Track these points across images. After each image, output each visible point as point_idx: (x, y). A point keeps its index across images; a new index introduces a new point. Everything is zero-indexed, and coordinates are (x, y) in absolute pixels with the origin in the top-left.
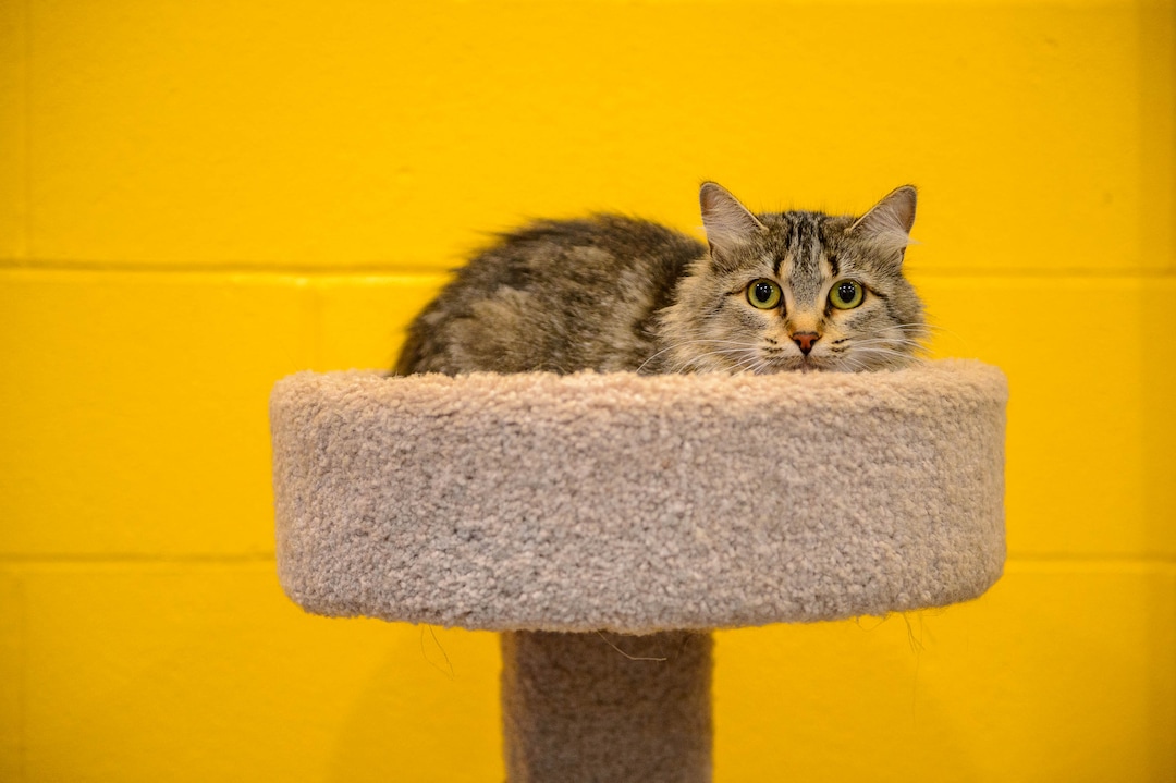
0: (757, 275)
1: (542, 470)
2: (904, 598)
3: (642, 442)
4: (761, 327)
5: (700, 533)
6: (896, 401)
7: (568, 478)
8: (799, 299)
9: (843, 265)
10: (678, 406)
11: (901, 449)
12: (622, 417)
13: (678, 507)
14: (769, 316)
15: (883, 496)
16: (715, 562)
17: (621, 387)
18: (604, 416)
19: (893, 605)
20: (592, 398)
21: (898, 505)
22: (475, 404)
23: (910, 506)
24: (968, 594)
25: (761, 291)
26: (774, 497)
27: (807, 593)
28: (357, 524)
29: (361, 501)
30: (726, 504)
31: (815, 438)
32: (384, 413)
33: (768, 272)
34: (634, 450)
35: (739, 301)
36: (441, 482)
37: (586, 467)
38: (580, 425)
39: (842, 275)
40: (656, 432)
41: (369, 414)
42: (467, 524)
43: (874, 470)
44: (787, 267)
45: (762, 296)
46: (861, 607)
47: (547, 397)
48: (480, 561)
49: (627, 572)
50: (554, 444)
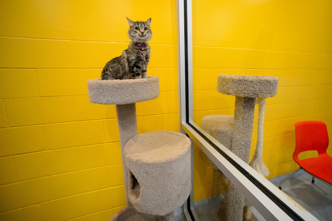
0: (136, 26)
1: (110, 89)
2: (148, 99)
3: (120, 86)
4: (137, 32)
5: (127, 95)
6: (146, 81)
7: (113, 90)
8: (141, 29)
9: (145, 26)
10: (124, 83)
11: (147, 86)
12: (118, 84)
13: (124, 93)
14: (138, 31)
15: (146, 90)
16: (129, 98)
17: (118, 81)
18: (116, 84)
19: (147, 100)
20: (115, 82)
21: (147, 91)
22: (103, 83)
23: (148, 91)
24: (155, 98)
25: (137, 28)
26: (134, 91)
27: (138, 100)
28: (94, 95)
29: (94, 93)
30: (129, 92)
31: (138, 85)
32: (95, 84)
33: (137, 26)
34: (120, 87)
35: (134, 30)
36: (101, 91)
37: (115, 89)
38: (114, 85)
39: (145, 27)
40: (122, 85)
41: (93, 84)
42: (104, 95)
43: (144, 88)
44: (139, 25)
45: (137, 29)
46: (144, 101)
47: (110, 82)
48: (105, 98)
49: (120, 99)
50: (111, 87)
